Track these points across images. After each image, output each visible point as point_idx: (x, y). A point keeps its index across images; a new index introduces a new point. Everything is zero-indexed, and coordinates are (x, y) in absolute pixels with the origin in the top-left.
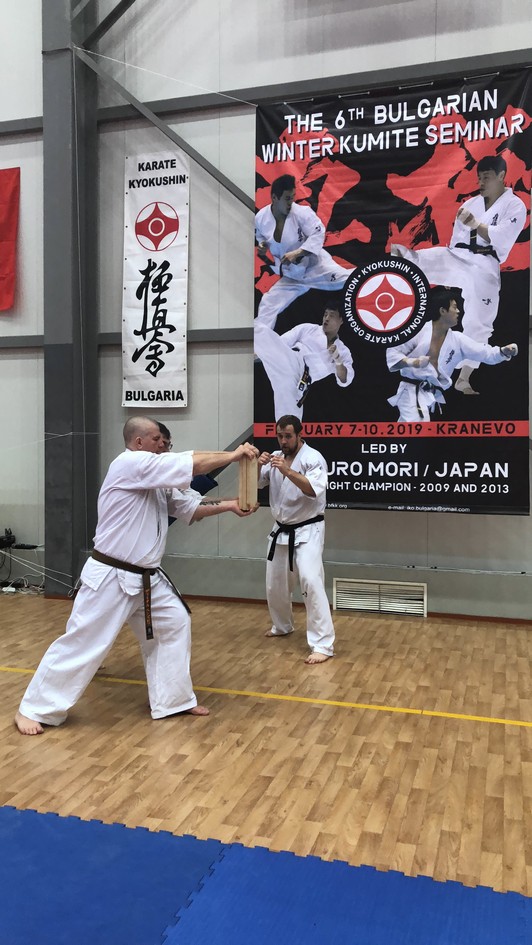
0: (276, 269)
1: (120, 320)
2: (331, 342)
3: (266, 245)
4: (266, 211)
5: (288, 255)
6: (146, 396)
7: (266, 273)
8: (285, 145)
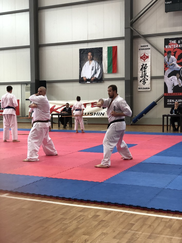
0: (168, 67)
1: (137, 74)
2: (178, 79)
3: (166, 63)
4: (166, 57)
5: (170, 64)
6: (142, 89)
7: (166, 67)
8: (169, 46)
